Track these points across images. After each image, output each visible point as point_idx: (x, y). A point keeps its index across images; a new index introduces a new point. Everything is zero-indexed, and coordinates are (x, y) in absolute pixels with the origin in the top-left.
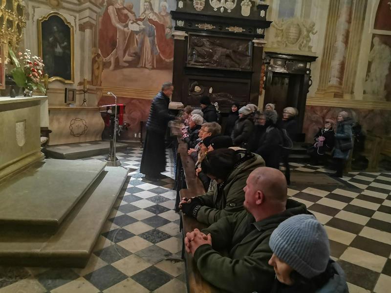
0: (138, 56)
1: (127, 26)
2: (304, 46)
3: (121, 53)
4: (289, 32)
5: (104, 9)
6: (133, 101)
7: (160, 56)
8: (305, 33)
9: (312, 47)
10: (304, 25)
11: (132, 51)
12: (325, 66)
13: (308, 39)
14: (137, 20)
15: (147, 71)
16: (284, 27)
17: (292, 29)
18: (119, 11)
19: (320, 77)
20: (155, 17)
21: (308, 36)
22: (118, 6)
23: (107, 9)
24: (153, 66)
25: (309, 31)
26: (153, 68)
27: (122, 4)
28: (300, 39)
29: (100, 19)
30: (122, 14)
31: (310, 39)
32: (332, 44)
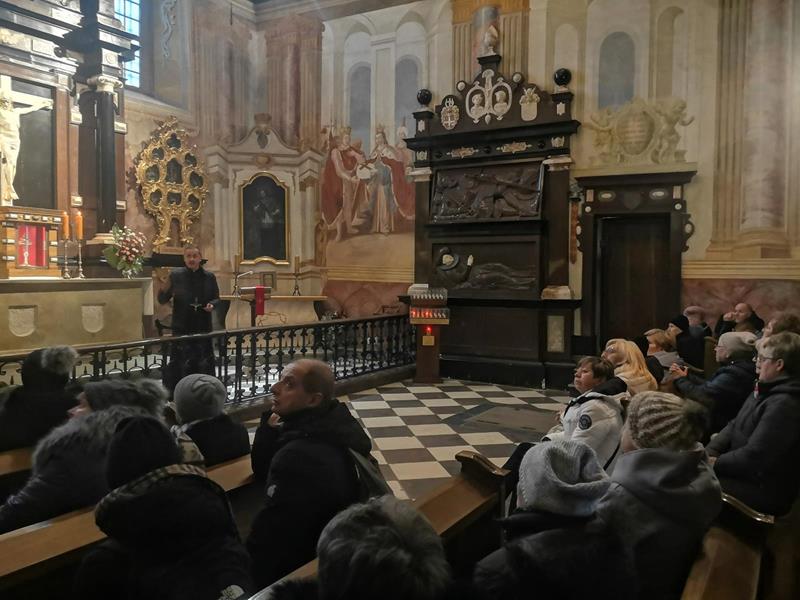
0: (370, 217)
1: (355, 173)
2: (663, 155)
3: (348, 214)
4: (628, 132)
5: (327, 155)
6: (366, 287)
7: (398, 212)
8: (665, 127)
9: (684, 152)
10: (659, 112)
11: (363, 210)
12: (726, 188)
13: (673, 137)
14: (367, 162)
15: (382, 238)
16: (613, 124)
17: (631, 123)
18: (344, 153)
19: (716, 214)
20: (390, 153)
21: (673, 132)
22: (343, 147)
23: (330, 154)
24: (390, 230)
25: (672, 122)
26: (391, 232)
27: (348, 143)
28: (652, 141)
29: (323, 169)
30: (348, 157)
31: (678, 138)
32: (738, 137)
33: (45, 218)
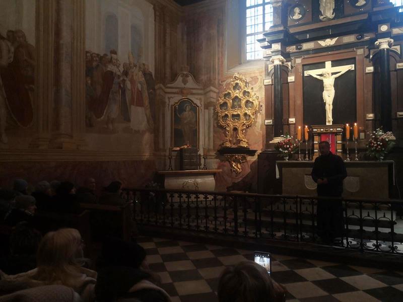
33: (331, 129)
